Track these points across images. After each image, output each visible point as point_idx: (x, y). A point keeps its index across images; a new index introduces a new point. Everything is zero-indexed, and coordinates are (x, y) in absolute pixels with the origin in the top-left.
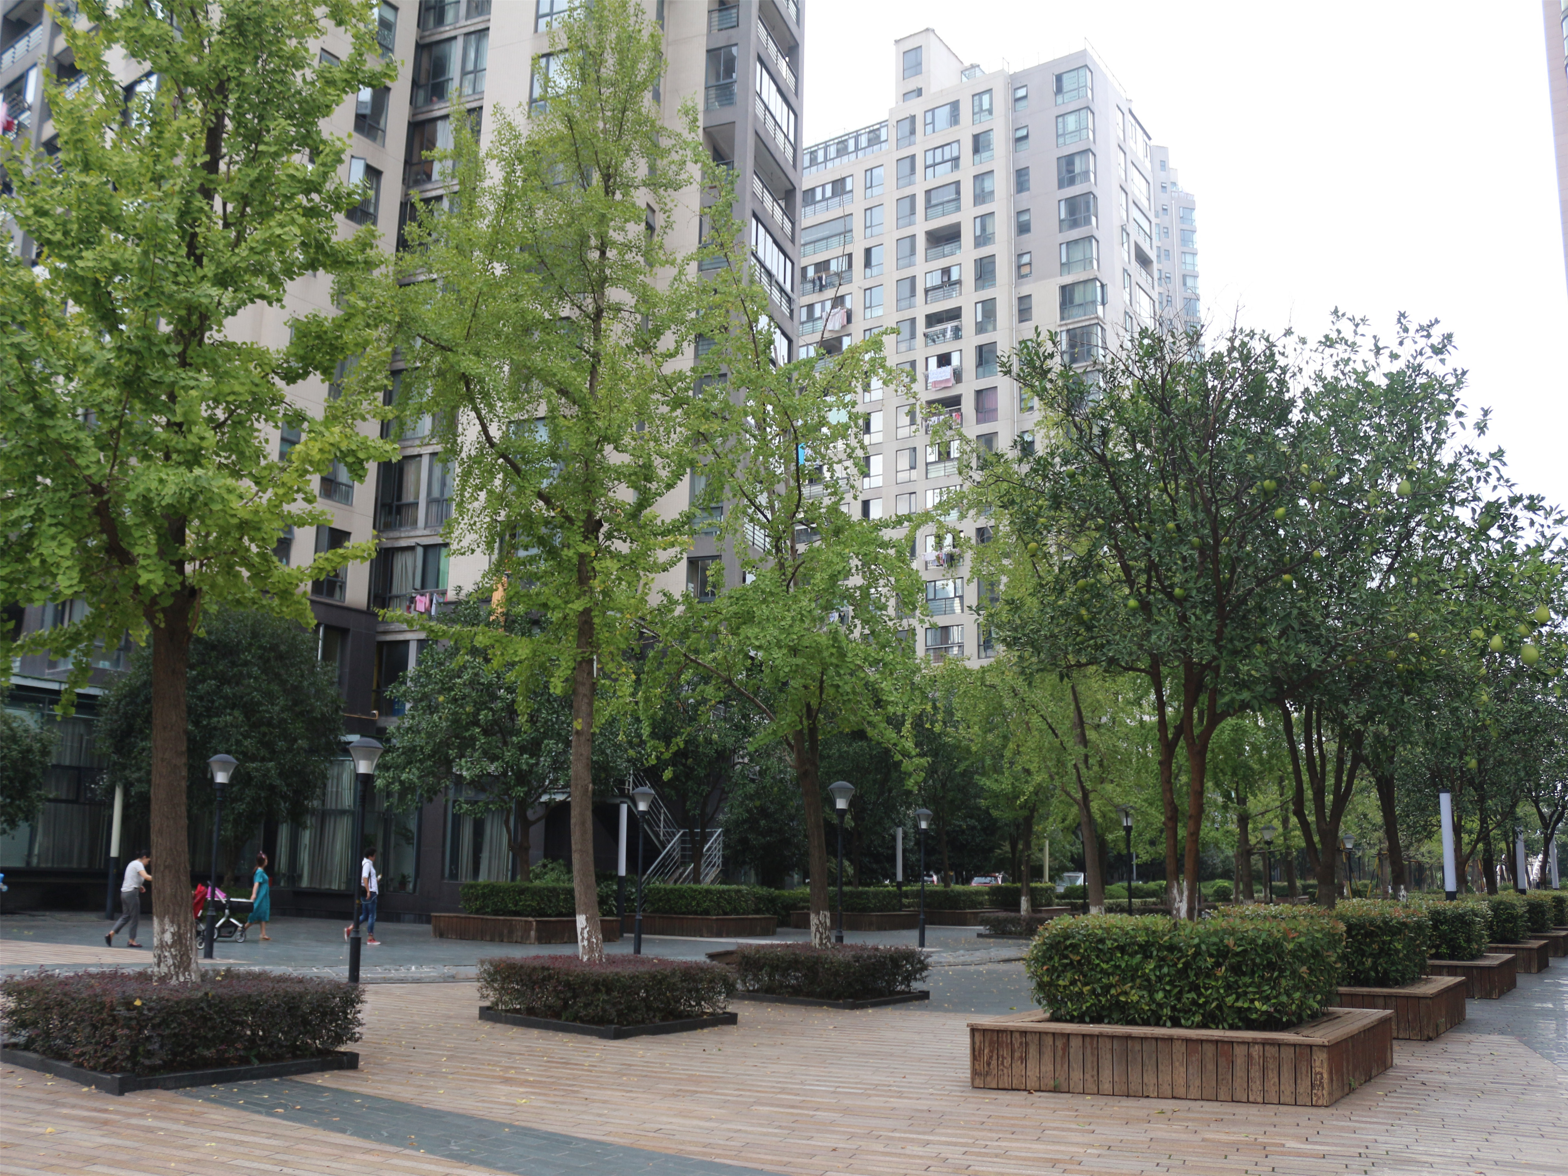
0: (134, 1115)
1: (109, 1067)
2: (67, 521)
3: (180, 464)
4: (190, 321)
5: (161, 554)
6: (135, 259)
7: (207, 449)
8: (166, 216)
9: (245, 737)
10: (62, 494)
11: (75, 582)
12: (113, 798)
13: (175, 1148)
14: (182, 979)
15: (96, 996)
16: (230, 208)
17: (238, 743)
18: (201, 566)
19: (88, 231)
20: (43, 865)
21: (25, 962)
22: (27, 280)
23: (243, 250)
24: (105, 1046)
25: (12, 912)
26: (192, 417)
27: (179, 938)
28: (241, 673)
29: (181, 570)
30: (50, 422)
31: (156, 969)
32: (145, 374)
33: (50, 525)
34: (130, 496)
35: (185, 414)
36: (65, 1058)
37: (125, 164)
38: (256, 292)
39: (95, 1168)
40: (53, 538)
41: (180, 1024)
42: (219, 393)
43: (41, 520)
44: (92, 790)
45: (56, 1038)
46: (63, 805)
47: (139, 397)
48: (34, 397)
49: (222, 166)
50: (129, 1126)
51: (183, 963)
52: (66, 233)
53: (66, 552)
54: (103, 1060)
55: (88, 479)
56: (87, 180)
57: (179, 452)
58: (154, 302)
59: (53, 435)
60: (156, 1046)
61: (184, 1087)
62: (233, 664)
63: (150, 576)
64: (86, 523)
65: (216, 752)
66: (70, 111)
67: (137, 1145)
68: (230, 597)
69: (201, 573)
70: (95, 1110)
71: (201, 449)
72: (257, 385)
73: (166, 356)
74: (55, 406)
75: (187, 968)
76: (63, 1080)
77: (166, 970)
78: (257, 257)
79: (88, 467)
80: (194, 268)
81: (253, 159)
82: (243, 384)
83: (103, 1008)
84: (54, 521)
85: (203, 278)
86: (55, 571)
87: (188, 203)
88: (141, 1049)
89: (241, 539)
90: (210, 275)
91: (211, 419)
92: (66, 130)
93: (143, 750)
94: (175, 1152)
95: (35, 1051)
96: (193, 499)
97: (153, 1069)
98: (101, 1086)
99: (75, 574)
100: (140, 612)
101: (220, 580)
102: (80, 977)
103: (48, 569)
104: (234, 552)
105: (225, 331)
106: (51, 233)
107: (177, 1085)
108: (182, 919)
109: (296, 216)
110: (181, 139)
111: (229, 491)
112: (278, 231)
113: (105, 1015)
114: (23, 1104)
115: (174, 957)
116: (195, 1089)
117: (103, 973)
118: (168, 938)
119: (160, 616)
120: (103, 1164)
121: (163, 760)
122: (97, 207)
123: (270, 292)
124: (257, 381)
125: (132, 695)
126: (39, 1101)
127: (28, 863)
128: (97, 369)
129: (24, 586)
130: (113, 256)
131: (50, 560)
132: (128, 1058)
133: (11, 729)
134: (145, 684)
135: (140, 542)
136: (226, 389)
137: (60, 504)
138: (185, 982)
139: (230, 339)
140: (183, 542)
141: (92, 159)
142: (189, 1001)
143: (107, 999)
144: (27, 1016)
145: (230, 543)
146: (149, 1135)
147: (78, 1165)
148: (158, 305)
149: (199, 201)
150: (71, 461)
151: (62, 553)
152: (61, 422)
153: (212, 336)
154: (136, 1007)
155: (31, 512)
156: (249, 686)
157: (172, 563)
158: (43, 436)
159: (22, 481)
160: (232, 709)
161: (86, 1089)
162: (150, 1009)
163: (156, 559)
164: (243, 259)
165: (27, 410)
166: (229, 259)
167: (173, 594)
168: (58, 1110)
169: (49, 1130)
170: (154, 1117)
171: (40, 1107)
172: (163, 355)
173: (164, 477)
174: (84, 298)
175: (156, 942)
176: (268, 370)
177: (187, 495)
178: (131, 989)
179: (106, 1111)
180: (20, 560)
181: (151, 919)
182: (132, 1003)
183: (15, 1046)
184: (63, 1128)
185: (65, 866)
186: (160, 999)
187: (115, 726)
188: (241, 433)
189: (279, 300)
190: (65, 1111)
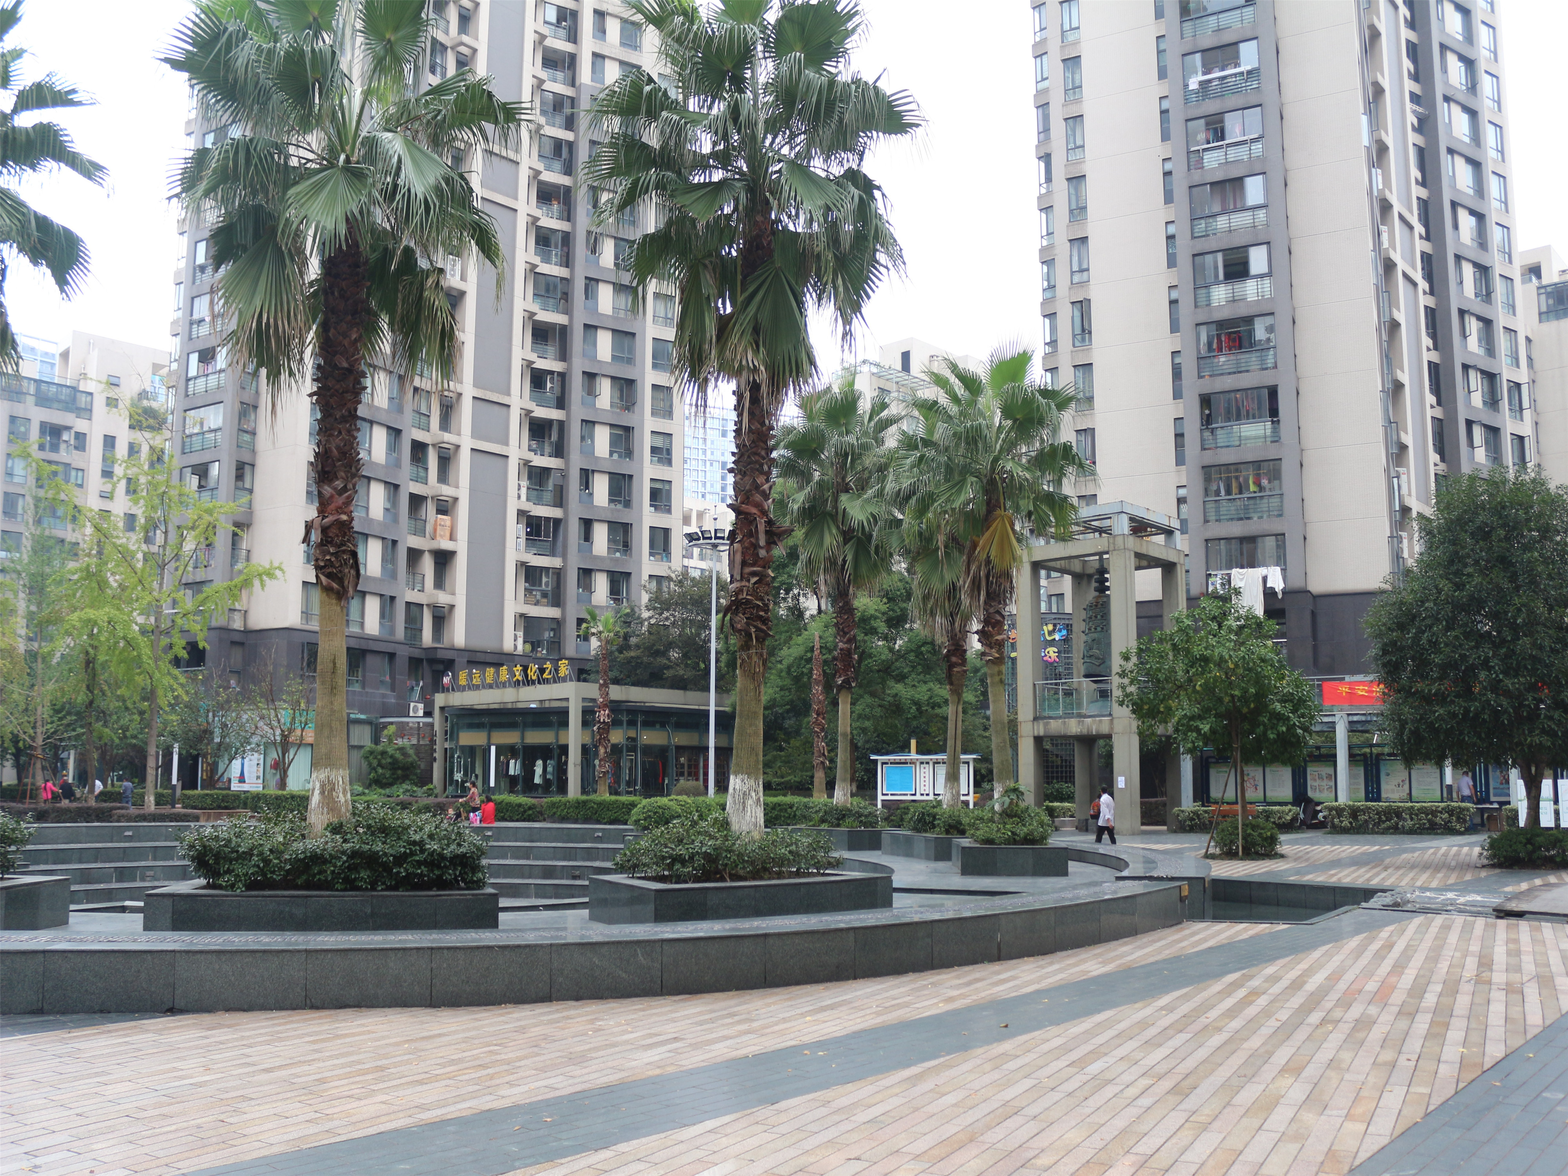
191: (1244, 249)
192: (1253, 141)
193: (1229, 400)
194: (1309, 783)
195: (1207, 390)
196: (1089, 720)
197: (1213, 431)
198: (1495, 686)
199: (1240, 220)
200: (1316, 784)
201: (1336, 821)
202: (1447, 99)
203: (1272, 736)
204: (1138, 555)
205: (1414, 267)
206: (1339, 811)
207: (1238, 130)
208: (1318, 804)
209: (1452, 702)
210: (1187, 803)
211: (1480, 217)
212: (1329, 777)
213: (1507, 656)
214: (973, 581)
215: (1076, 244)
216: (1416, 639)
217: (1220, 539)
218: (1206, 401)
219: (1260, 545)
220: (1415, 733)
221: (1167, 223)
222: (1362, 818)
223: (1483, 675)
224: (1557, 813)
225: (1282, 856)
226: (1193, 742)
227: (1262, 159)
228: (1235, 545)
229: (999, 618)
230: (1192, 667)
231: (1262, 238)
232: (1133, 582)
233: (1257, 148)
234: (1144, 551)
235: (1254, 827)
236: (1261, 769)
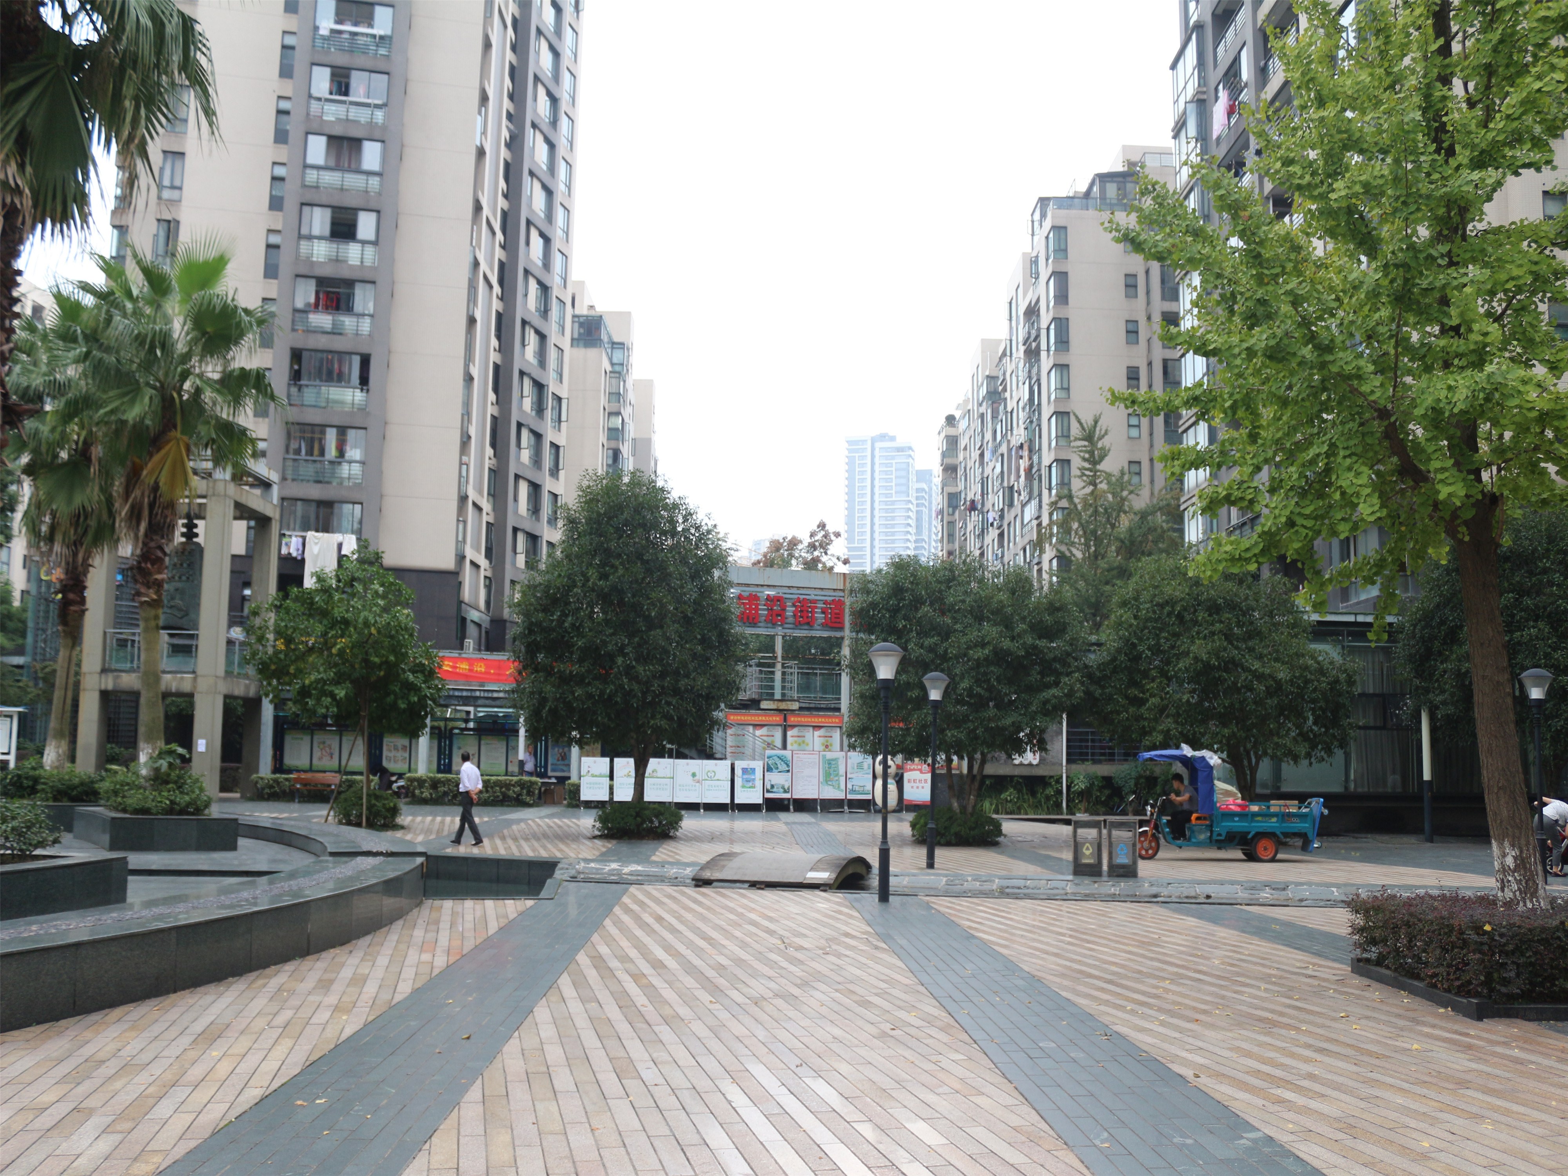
0: (1498, 1043)
1: (1464, 990)
2: (1359, 450)
3: (1462, 368)
4: (1450, 218)
5: (1457, 464)
6: (1386, 172)
7: (1492, 344)
8: (1411, 115)
9: (1554, 650)
10: (1351, 425)
11: (1376, 508)
12: (1419, 722)
13: (1551, 1085)
14: (1530, 906)
15: (1443, 918)
16: (1471, 86)
17: (1547, 656)
18: (1499, 470)
19: (1334, 163)
20: (1360, 790)
21: (1359, 881)
22: (1282, 233)
23: (1498, 123)
24: (1458, 969)
25: (1337, 834)
26: (1470, 315)
27: (1521, 863)
28: (1541, 581)
29: (1479, 479)
30: (1330, 358)
31: (1500, 894)
32: (1414, 285)
33: (1345, 457)
34: (1419, 412)
35: (1462, 314)
36: (1417, 977)
37: (1358, 83)
38: (1520, 163)
39: (1469, 1092)
40: (1350, 469)
41: (1535, 953)
42: (1495, 284)
43: (1335, 455)
44: (1397, 716)
45: (1405, 957)
46: (1372, 732)
47: (1411, 310)
48: (1312, 338)
49: (1456, 47)
50: (1494, 1054)
51: (1529, 889)
52: (1314, 174)
53: (1363, 480)
54: (1457, 983)
55: (1373, 405)
56: (1326, 114)
57: (1460, 356)
58: (1413, 208)
59: (1334, 369)
60: (1512, 974)
61: (1549, 1020)
62: (1531, 573)
63: (1450, 489)
64: (1377, 448)
65: (1524, 669)
66: (1298, 56)
67: (1507, 1075)
68: (1533, 499)
69: (1501, 478)
70: (1456, 1032)
71: (1486, 345)
72: (1536, 263)
73: (1434, 259)
74: (1332, 341)
75: (1534, 894)
76: (1418, 999)
77: (1511, 895)
78: (1515, 124)
79: (1372, 392)
80: (1447, 162)
81: (1491, 20)
82: (1520, 266)
83: (1451, 931)
84: (1348, 452)
85: (1457, 168)
86: (1355, 501)
87: (1427, 97)
88: (1495, 975)
89: (1543, 432)
90: (1465, 161)
91: (1489, 314)
92: (1298, 75)
93: (1445, 672)
94: (1553, 1090)
95: (1387, 967)
96: (1487, 399)
97: (1511, 997)
98: (1457, 1008)
99: (1375, 500)
100: (1441, 529)
101: (1523, 482)
102: (1422, 898)
103: (1349, 502)
104: (1537, 448)
105: (1487, 219)
106: (1300, 178)
107: (1539, 1017)
108: (1523, 842)
109: (1555, 61)
110: (1409, 35)
111: (1524, 382)
112: (1537, 85)
113: (1454, 938)
114: (1383, 1017)
115: (1519, 882)
116: (1560, 1024)
117: (1444, 895)
118: (1510, 861)
119: (1463, 529)
120: (1476, 1090)
121: (1484, 677)
122: (1340, 136)
123: (1536, 156)
124: (1536, 258)
125: (1427, 618)
126: (1399, 1016)
127: (1346, 788)
128: (1367, 293)
129: (1327, 521)
130: (1363, 178)
131: (1350, 491)
132: (1482, 984)
133: (1318, 663)
134: (1438, 606)
135: (1434, 457)
136: (1503, 277)
137: (1349, 436)
138: (1533, 910)
139: (1495, 224)
140: (1476, 449)
141: (1325, 92)
142: (1543, 929)
143: (1455, 922)
144: (1377, 934)
145: (1529, 441)
146: (1519, 1067)
147: (1451, 1086)
148: (1418, 210)
149: (1439, 91)
150: (1354, 391)
151: (1360, 482)
152: (1341, 354)
153: (1474, 228)
154: (1486, 932)
155: (1325, 448)
156: (1552, 594)
157: (1469, 472)
158: (1325, 372)
159: (1311, 422)
160: (1536, 621)
161: (1442, 1010)
162: (1502, 935)
163: (1454, 471)
164: (1500, 131)
165: (1307, 352)
166: (1483, 138)
167: (1473, 505)
168: (1419, 1028)
169: (1415, 1046)
170: (1521, 1049)
171: (1401, 1023)
172: (1431, 258)
173: (1453, 383)
174: (1339, 230)
175: (1497, 865)
176: (1545, 243)
177: (1482, 395)
178: (1479, 912)
179: (1467, 1035)
180: (1321, 496)
181: (1490, 843)
182: (1481, 928)
183: (1368, 961)
184: (1429, 1047)
185: (1380, 790)
186: (1512, 925)
187: (1413, 651)
188: (1526, 319)
189: (1548, 162)
190: (1426, 1030)
191: (355, 211)
192: (377, 106)
193: (322, 360)
194: (385, 753)
195: (299, 345)
196: (169, 676)
197: (300, 388)
198: (629, 671)
199: (353, 181)
200: (391, 754)
201: (417, 792)
202: (534, 126)
203: (403, 706)
204: (238, 505)
205: (492, 270)
206: (421, 782)
207: (362, 90)
208: (393, 774)
209: (589, 684)
210: (265, 769)
211: (547, 240)
212: (404, 748)
213: (639, 645)
214: (133, 507)
215: (170, 156)
216: (561, 622)
217: (297, 500)
218: (297, 355)
219: (336, 511)
220: (553, 712)
221: (274, 163)
222: (442, 789)
223: (620, 660)
224: (611, 788)
225: (402, 827)
226: (327, 708)
227: (384, 128)
228: (313, 508)
229: (160, 554)
230: (331, 628)
231: (372, 205)
232: (230, 534)
233: (379, 115)
234: (243, 500)
235: (377, 798)
236: (337, 738)
